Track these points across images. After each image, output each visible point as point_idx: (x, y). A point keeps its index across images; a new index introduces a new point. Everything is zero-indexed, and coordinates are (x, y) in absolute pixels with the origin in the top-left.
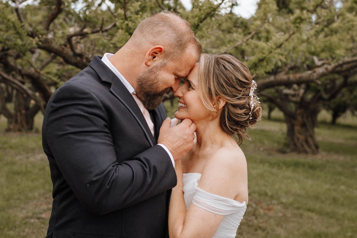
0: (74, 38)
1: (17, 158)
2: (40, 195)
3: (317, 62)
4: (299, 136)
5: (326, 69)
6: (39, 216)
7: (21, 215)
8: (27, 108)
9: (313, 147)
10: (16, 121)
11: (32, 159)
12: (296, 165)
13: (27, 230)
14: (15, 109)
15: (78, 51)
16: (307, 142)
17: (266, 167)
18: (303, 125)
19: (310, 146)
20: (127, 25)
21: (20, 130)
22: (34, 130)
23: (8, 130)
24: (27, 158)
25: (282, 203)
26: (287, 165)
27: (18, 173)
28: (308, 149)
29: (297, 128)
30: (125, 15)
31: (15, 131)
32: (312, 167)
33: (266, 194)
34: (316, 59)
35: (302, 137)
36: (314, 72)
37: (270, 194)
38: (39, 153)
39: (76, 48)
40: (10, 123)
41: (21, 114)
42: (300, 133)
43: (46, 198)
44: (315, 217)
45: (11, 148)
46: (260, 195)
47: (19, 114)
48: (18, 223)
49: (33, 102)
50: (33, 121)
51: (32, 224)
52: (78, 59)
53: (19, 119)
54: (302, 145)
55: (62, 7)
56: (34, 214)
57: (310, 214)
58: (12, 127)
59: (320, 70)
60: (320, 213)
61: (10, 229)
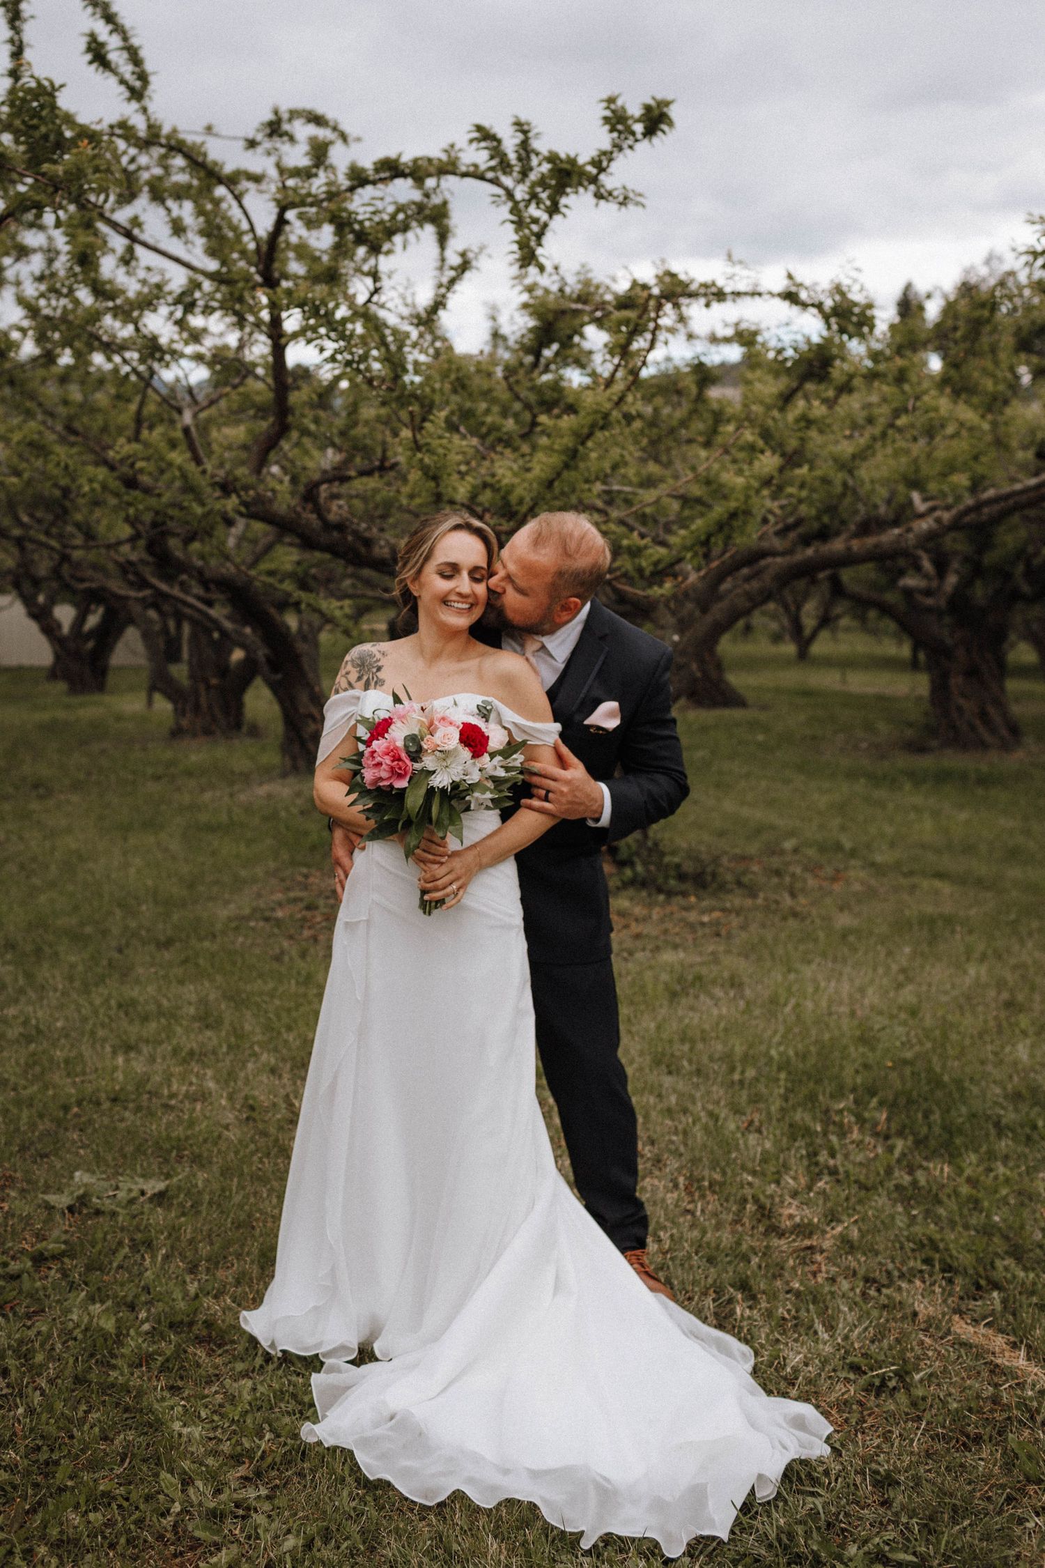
0: (324, 487)
1: (208, 796)
2: (267, 873)
3: (920, 505)
4: (961, 701)
5: (938, 520)
6: (267, 914)
7: (224, 913)
8: (223, 670)
9: (1004, 732)
10: (197, 708)
11: (242, 797)
12: (942, 777)
13: (241, 939)
14: (192, 676)
15: (332, 517)
16: (983, 715)
17: (860, 786)
18: (972, 673)
19: (993, 731)
20: (421, 460)
21: (208, 732)
22: (245, 729)
23: (177, 733)
24: (231, 795)
25: (873, 864)
26: (917, 778)
27: (210, 828)
28: (987, 737)
29: (956, 681)
30: (415, 441)
31: (195, 735)
32: (984, 781)
33: (839, 847)
34: (916, 496)
35: (968, 706)
36: (909, 530)
37: (848, 845)
38: (261, 784)
39: (329, 511)
40: (180, 712)
41: (208, 687)
42: (963, 695)
43: (283, 880)
44: (946, 888)
45: (189, 774)
46: (822, 849)
47: (202, 687)
48: (219, 926)
49: (238, 655)
50: (240, 706)
51: (253, 929)
52: (335, 534)
53: (203, 701)
54: (973, 728)
55: (290, 419)
56: (255, 910)
57: (938, 884)
58: (185, 723)
59: (924, 525)
60: (961, 880)
61: (201, 939)
